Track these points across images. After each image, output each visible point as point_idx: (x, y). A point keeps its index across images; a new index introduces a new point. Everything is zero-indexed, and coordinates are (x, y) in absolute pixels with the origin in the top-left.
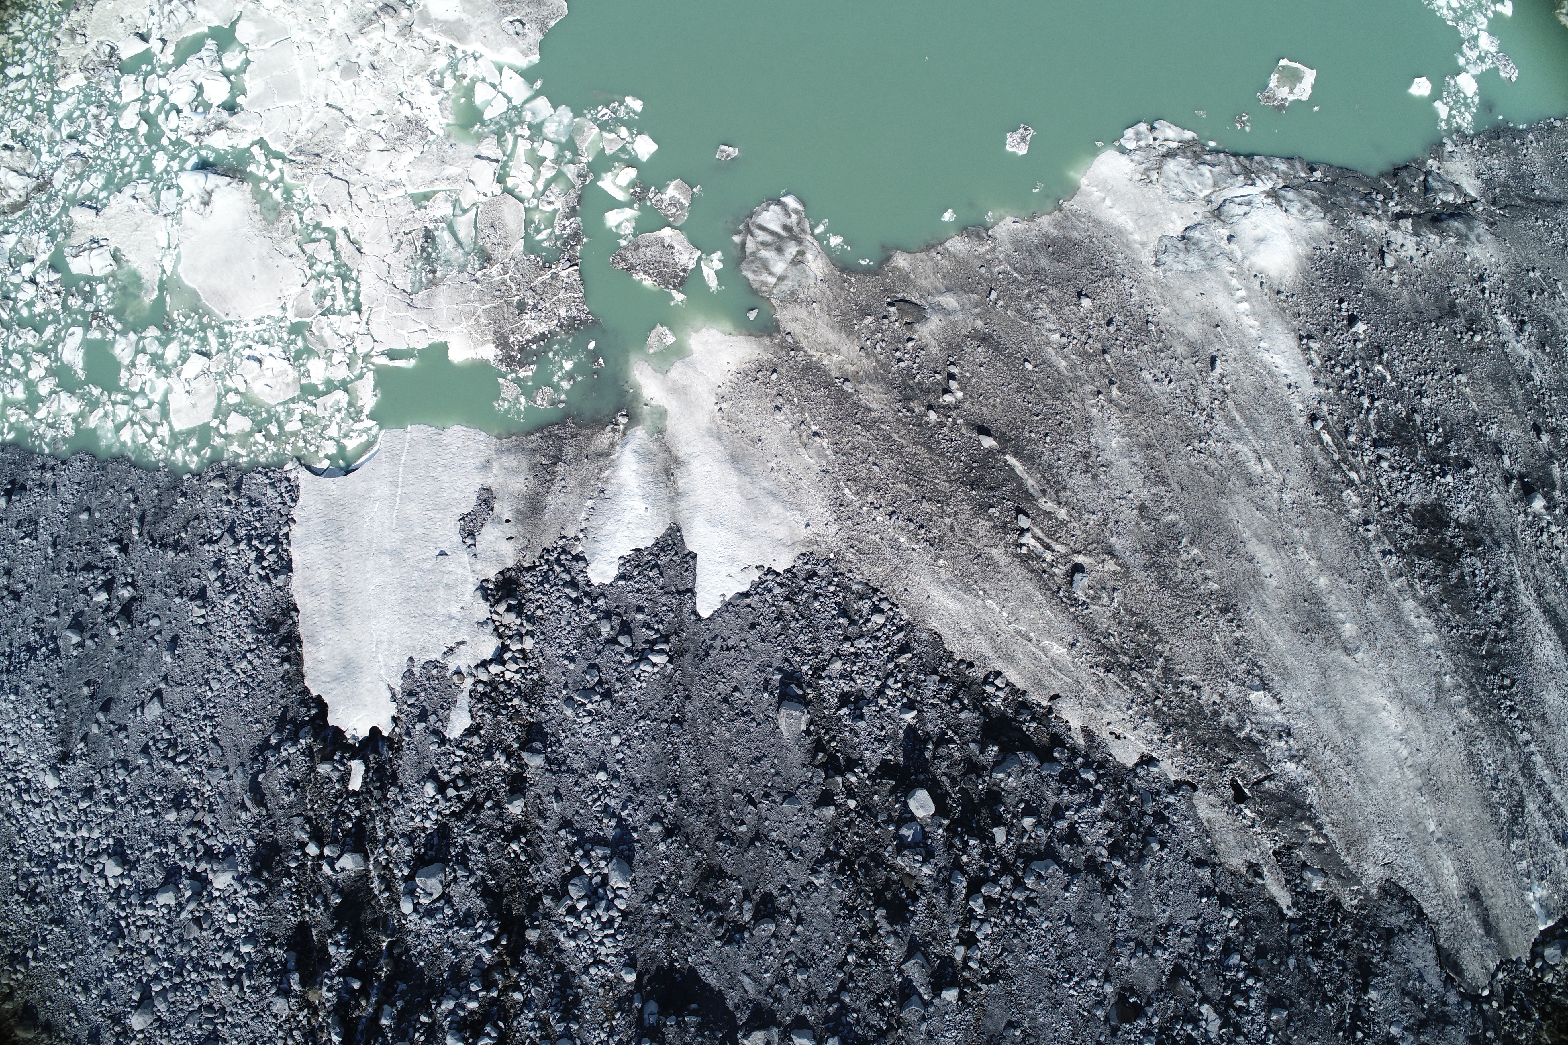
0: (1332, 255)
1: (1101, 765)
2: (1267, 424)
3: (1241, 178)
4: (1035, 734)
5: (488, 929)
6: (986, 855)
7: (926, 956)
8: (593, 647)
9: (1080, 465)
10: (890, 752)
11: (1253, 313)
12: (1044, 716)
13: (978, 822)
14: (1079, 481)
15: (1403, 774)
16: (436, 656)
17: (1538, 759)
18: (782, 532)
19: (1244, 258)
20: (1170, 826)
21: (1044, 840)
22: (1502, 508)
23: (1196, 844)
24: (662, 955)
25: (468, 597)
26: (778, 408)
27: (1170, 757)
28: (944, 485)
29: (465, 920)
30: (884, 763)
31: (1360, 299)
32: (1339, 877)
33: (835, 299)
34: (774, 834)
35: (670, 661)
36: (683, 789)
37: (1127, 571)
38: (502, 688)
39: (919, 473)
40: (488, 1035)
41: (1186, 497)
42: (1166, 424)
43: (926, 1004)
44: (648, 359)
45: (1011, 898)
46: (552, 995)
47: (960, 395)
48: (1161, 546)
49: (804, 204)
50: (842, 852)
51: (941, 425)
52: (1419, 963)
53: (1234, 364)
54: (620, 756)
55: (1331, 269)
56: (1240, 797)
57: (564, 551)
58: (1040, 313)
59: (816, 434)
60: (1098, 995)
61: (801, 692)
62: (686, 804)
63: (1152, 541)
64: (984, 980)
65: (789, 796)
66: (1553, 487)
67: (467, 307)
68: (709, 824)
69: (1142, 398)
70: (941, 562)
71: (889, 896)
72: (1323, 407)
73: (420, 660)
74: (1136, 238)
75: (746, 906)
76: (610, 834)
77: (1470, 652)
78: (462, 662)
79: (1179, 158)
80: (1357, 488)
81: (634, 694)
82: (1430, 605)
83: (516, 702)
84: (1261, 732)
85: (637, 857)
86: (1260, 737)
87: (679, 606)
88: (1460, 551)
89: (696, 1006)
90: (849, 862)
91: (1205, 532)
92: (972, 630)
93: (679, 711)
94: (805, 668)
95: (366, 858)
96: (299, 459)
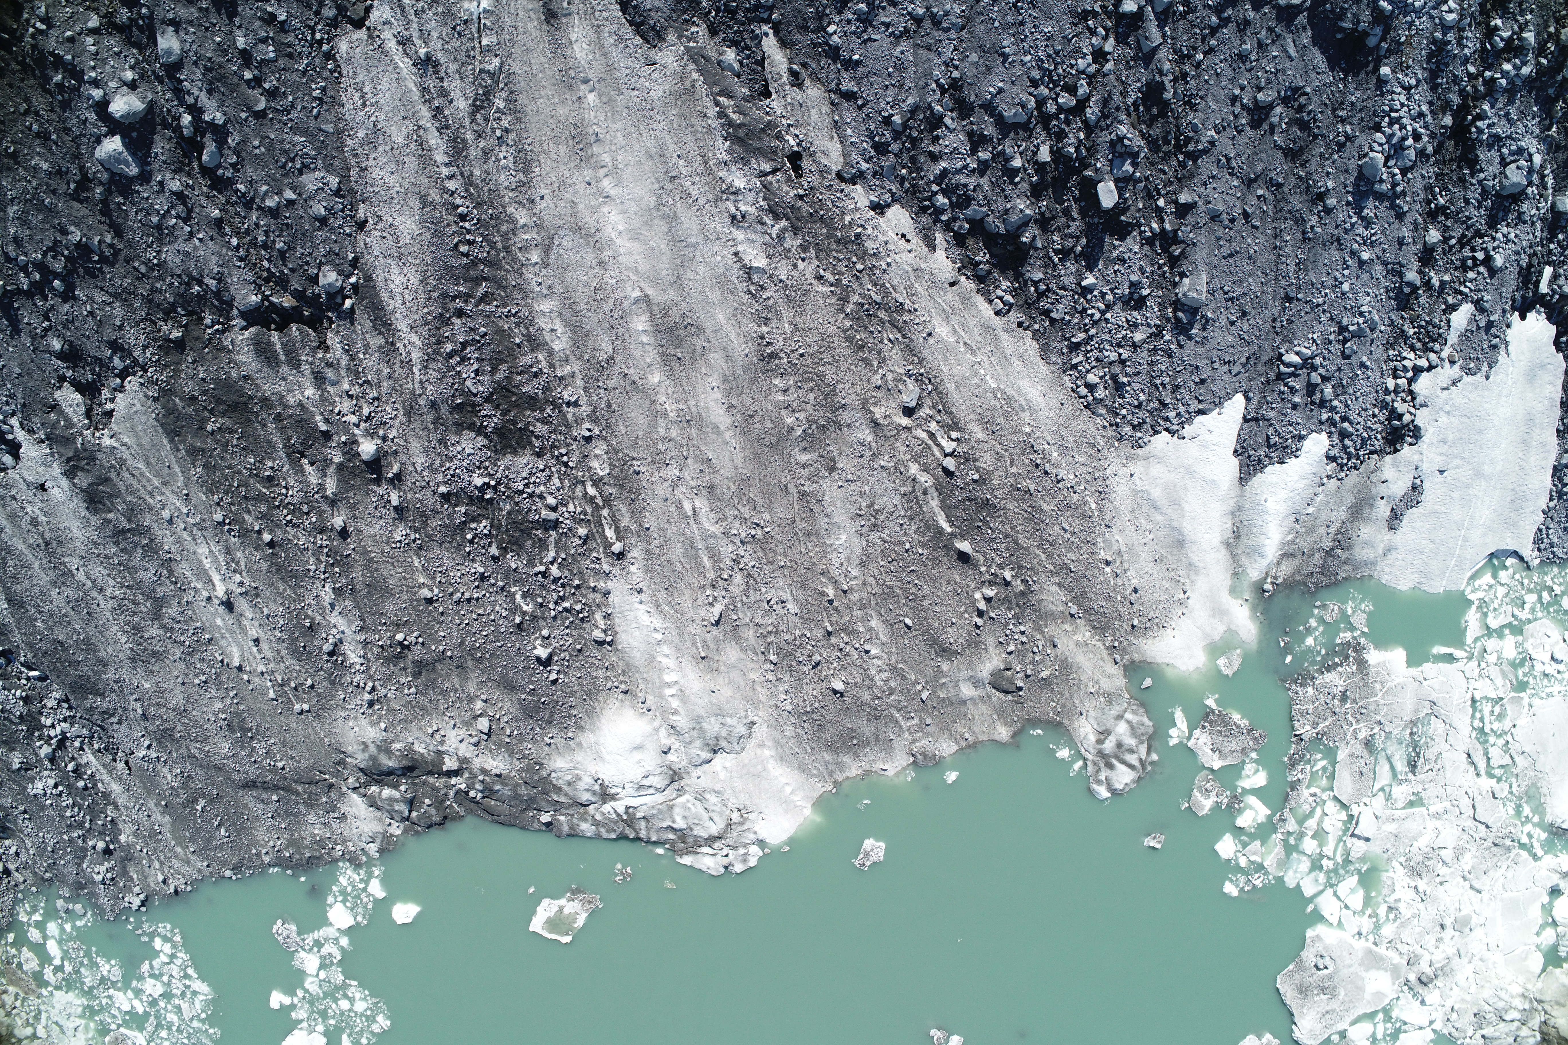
0: (553, 731)
1: (923, 210)
2: (677, 551)
3: (639, 815)
4: (980, 250)
5: (1479, 132)
6: (1061, 135)
7: (1139, 48)
8: (1343, 375)
9: (882, 518)
11: (660, 671)
12: (968, 266)
13: (1056, 169)
15: (614, 160)
16: (1468, 379)
17: (440, 157)
18: (1156, 470)
19: (657, 730)
20: (872, 139)
21: (1008, 143)
22: (415, 446)
23: (849, 116)
24: (1351, 86)
25: (1431, 430)
26: (1136, 592)
27: (857, 209)
28: (1011, 506)
29: (1495, 142)
30: (1122, 238)
31: (532, 683)
32: (707, 59)
33: (1071, 696)
34: (1235, 183)
35: (1281, 355)
36: (1299, 235)
37: (864, 406)
38: (1419, 345)
39: (1029, 519)
40: (1502, 39)
41: (784, 478)
42: (785, 556)
45: (1050, 90)
46: (1447, 65)
47: (978, 596)
48: (823, 429)
49: (1090, 792)
50: (1181, 157)
51: (1001, 567)
53: (696, 617)
54: (1346, 272)
55: (558, 717)
56: (795, 158)
57: (1342, 466)
58: (885, 675)
59: (1108, 563)
61: (1180, 314)
62: (1300, 221)
63: (831, 435)
64: (1094, 14)
65: (1215, 217)
66: (341, 467)
67: (1389, 700)
68: (1284, 199)
69: (803, 584)
70: (1027, 429)
71: (1155, 111)
72: (606, 567)
73: (1479, 377)
74: (767, 753)
75: (1275, 120)
76: (1371, 203)
77: (500, 287)
78: (1448, 372)
79: (705, 835)
80: (591, 477)
81: (1320, 328)
82: (535, 343)
83: (1411, 331)
84: (763, 224)
85: (1352, 179)
86: (766, 219)
87: (1260, 407)
88: (487, 400)
89: (1339, 36)
90: (1178, 148)
91: (774, 440)
92: (1014, 359)
93: (1284, 308)
94: (1168, 337)
95: (1553, 206)
96: (1529, 568)
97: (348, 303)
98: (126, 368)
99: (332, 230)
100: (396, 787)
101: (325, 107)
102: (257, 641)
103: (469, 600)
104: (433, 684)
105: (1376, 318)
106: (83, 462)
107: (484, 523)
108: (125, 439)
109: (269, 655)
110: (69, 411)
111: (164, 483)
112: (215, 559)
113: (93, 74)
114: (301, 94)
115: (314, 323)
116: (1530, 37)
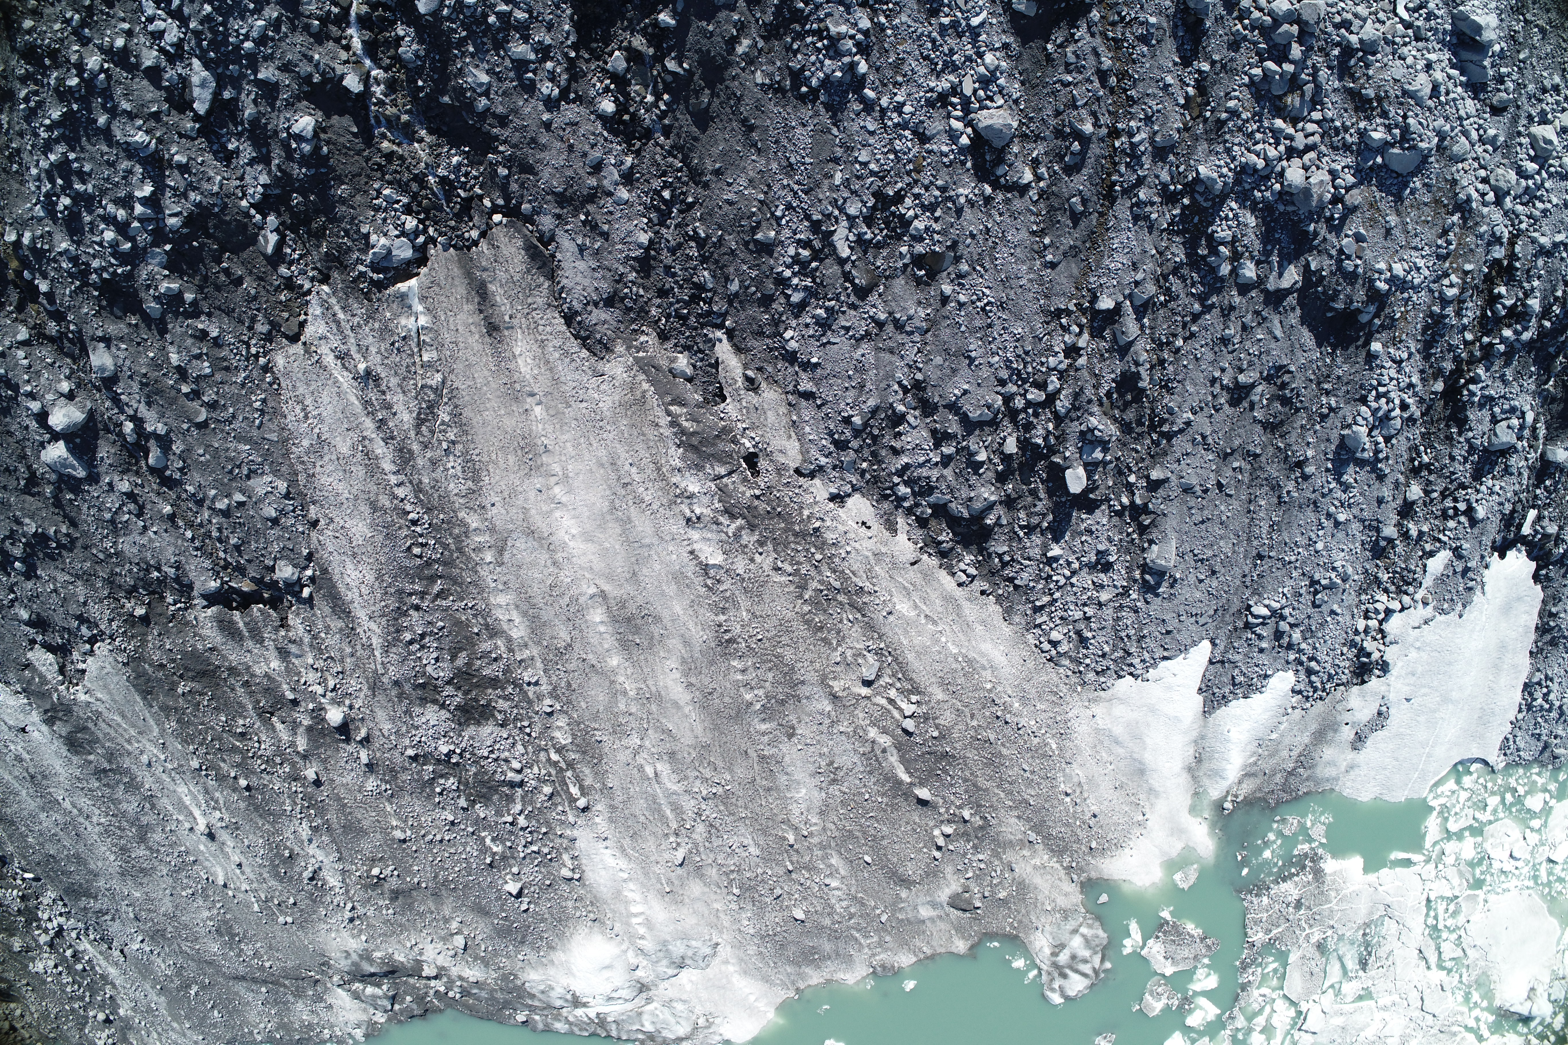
0: (526, 950)
1: (886, 497)
2: (640, 806)
4: (942, 531)
5: (1472, 394)
6: (1028, 427)
7: (1115, 340)
8: (1311, 622)
9: (842, 774)
10: (1082, 521)
11: (627, 903)
12: (930, 545)
13: (1023, 457)
14: (848, 761)
15: (564, 469)
16: (1440, 618)
17: (387, 466)
18: (1119, 710)
19: (624, 953)
20: (831, 436)
21: (973, 439)
22: (381, 715)
23: (808, 415)
24: (1339, 360)
25: (1400, 664)
26: (1095, 816)
27: (816, 503)
28: (971, 754)
29: (1488, 401)
30: (1091, 511)
31: (504, 911)
32: (657, 369)
33: (1028, 913)
34: (1211, 458)
35: (1249, 607)
36: (1275, 500)
37: (823, 681)
38: (1393, 589)
39: (990, 763)
40: (1504, 307)
41: (744, 744)
42: (746, 808)
43: (1130, 297)
44: (1199, 859)
45: (1019, 387)
46: (1443, 336)
47: (936, 832)
48: (782, 703)
49: (1044, 998)
50: (1155, 436)
51: (960, 807)
52: (581, 265)
53: (659, 859)
54: (1321, 533)
56: (751, 459)
57: (1307, 698)
58: (844, 904)
59: (1067, 794)
60: (959, 284)
61: (1148, 577)
62: (1276, 487)
63: (790, 706)
64: (1068, 313)
65: (1187, 490)
66: (310, 729)
68: (1261, 468)
69: (765, 832)
70: (989, 686)
71: (1129, 397)
72: (571, 819)
73: (1454, 616)
74: (731, 968)
75: (1256, 398)
76: (1351, 469)
77: (455, 583)
78: (1420, 613)
79: (673, 1037)
80: (554, 746)
81: (1292, 583)
82: (493, 632)
83: (1386, 576)
84: (718, 524)
85: (1333, 447)
86: (721, 519)
87: (1226, 652)
88: (449, 682)
89: (1329, 315)
90: (1152, 428)
91: (733, 713)
92: (976, 625)
93: (1255, 565)
94: (1134, 596)
95: (1543, 455)
96: (1493, 771)
97: (306, 592)
98: (94, 636)
99: (284, 528)
100: (379, 986)
101: (267, 417)
102: (240, 865)
103: (441, 841)
104: (411, 907)
105: (1350, 570)
106: (61, 714)
107: (452, 780)
108: (99, 695)
109: (252, 876)
110: (43, 669)
111: (140, 733)
112: (195, 797)
113: (29, 388)
114: (241, 406)
115: (274, 603)
116: (1535, 303)
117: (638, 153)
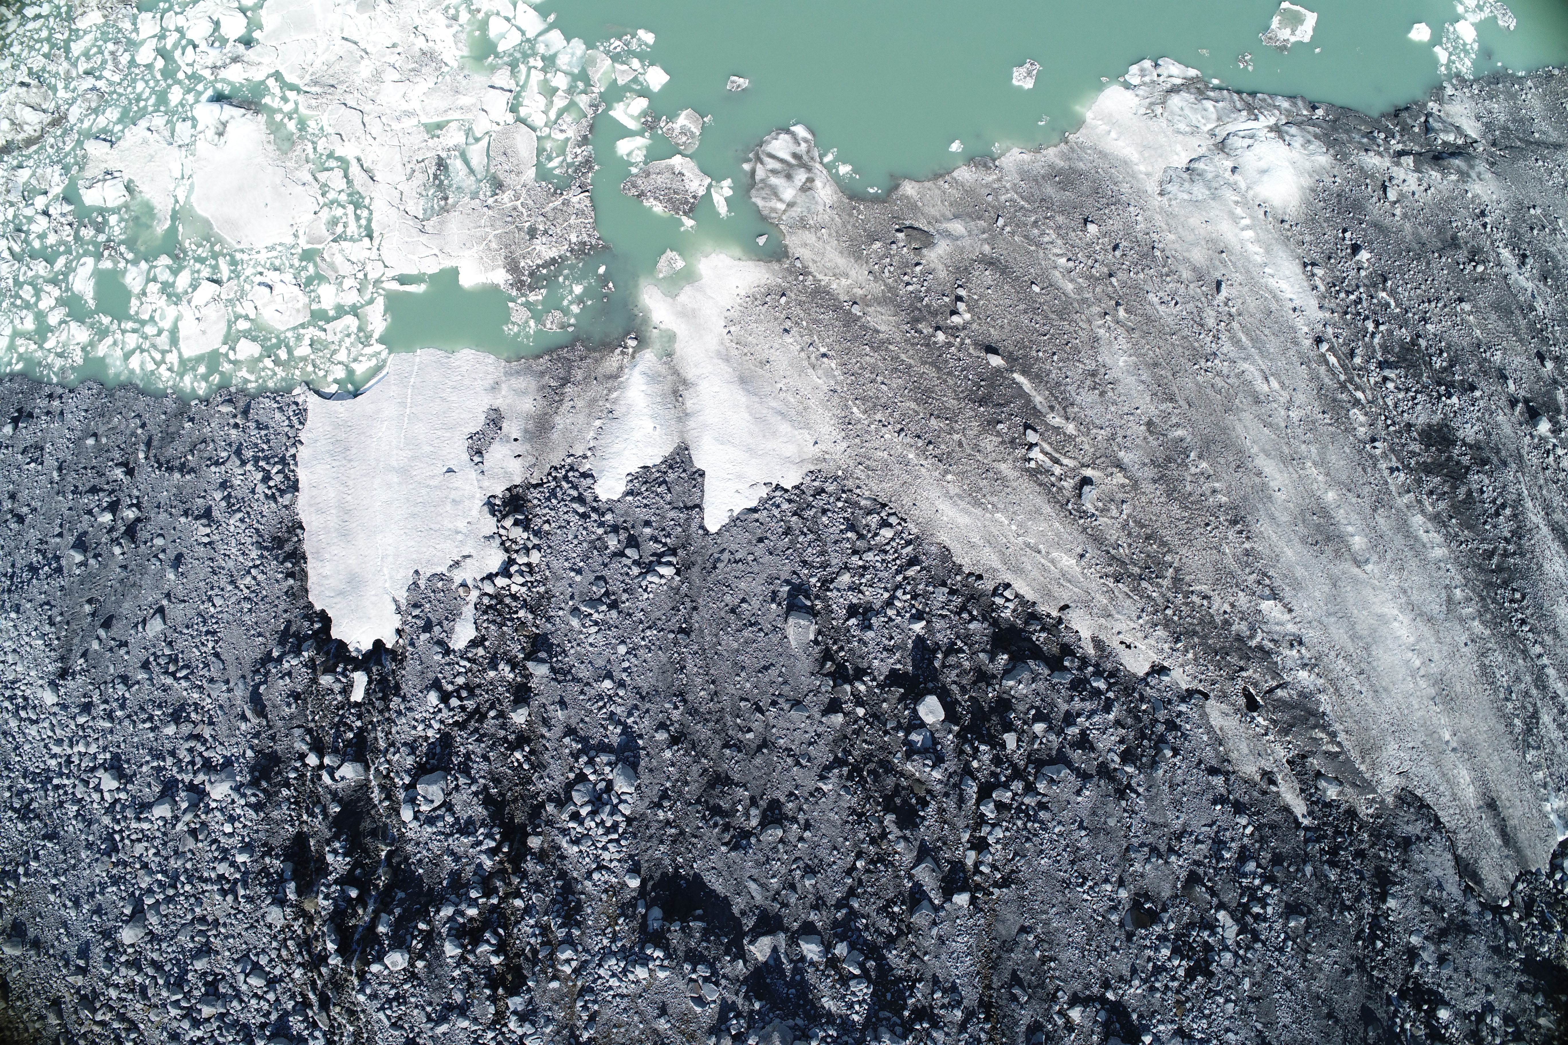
0: (1335, 188)
1: (1112, 674)
2: (1273, 345)
3: (1244, 113)
4: (1045, 643)
5: (489, 836)
6: (997, 761)
7: (936, 861)
8: (600, 560)
9: (1088, 382)
10: (899, 662)
11: (1258, 241)
12: (1054, 626)
13: (988, 729)
14: (1086, 398)
15: (1416, 683)
16: (442, 569)
17: (1551, 671)
18: (790, 450)
19: (1248, 188)
20: (1183, 734)
21: (1055, 745)
22: (1507, 430)
23: (1209, 753)
24: (667, 861)
25: (475, 512)
26: (786, 330)
27: (1182, 666)
28: (952, 403)
29: (466, 828)
30: (893, 672)
31: (1363, 230)
32: (1354, 785)
33: (844, 225)
34: (782, 741)
35: (678, 573)
36: (690, 697)
37: (1135, 484)
38: (507, 600)
39: (928, 392)
40: (488, 942)
41: (1193, 414)
42: (1173, 345)
43: (937, 909)
44: (658, 283)
45: (1022, 803)
46: (554, 901)
47: (967, 316)
48: (1169, 459)
49: (813, 133)
50: (851, 759)
51: (949, 345)
52: (1438, 872)
53: (1239, 288)
54: (626, 664)
55: (1334, 201)
56: (1252, 705)
57: (572, 469)
58: (1046, 239)
59: (824, 355)
60: (1112, 900)
61: (809, 603)
62: (693, 712)
63: (1160, 455)
64: (996, 884)
65: (797, 704)
66: (1558, 411)
67: (479, 232)
68: (715, 732)
69: (1149, 319)
70: (949, 477)
71: (899, 801)
72: (1328, 330)
73: (425, 573)
74: (1141, 168)
75: (753, 812)
76: (615, 741)
77: (1480, 567)
78: (467, 575)
79: (1183, 94)
80: (1363, 408)
81: (641, 605)
82: (1438, 521)
83: (521, 614)
84: (1273, 641)
85: (643, 764)
86: (1271, 645)
87: (687, 521)
88: (1468, 469)
89: (701, 912)
90: (857, 769)
91: (1213, 447)
92: (980, 543)
93: (686, 622)
94: (813, 581)
95: (367, 768)
96: (307, 384)
100: (1444, 143)
103: (1430, 301)
104: (1439, 230)
105: (572, 622)
107: (1438, 366)
116: (451, 950)
117: (1408, 978)
